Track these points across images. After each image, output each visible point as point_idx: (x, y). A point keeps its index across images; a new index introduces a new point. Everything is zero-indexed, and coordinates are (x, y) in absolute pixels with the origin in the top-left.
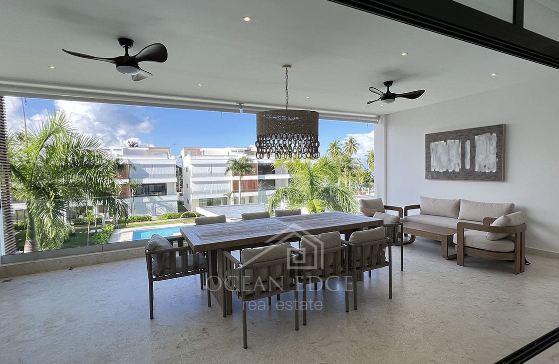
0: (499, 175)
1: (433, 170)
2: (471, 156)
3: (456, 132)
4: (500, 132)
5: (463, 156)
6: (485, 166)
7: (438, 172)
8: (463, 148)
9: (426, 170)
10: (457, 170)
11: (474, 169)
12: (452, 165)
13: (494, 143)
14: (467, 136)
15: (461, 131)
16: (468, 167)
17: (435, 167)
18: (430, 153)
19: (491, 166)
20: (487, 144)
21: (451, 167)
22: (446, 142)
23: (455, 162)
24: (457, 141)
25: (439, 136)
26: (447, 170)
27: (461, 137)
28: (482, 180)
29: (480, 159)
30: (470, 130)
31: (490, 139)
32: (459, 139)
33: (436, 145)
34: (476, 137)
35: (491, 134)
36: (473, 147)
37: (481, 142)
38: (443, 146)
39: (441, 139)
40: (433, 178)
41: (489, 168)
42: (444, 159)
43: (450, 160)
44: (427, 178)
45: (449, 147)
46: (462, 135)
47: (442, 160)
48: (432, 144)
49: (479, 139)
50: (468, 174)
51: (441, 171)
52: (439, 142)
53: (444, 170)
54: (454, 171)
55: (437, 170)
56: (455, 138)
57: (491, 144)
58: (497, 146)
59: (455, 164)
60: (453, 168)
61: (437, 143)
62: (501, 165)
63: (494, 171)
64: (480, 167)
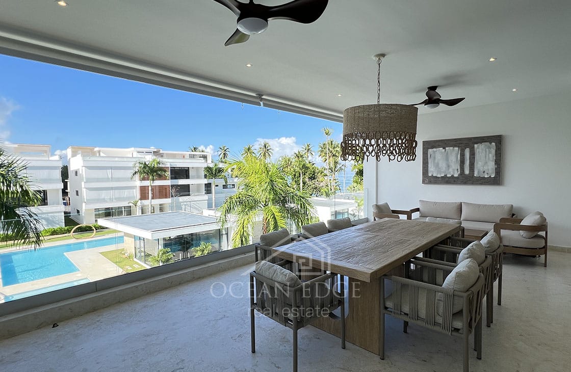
0: (497, 180)
1: (430, 175)
2: (470, 162)
3: (456, 140)
4: (498, 141)
5: (462, 162)
6: (484, 172)
7: (436, 177)
8: (463, 155)
9: (423, 175)
10: (456, 175)
11: (474, 174)
12: (451, 170)
13: (493, 151)
14: (466, 144)
15: (460, 139)
16: (467, 172)
17: (432, 171)
18: (428, 159)
19: (490, 172)
20: (486, 151)
21: (450, 173)
22: (445, 149)
23: (453, 167)
24: (456, 149)
25: (437, 144)
26: (446, 175)
27: (460, 145)
28: (481, 184)
29: (479, 165)
30: (469, 139)
31: (489, 148)
32: (459, 147)
33: (434, 152)
34: (476, 146)
35: (491, 143)
36: (473, 154)
37: (480, 151)
38: (442, 153)
39: (439, 146)
40: (430, 182)
41: (487, 174)
42: (443, 165)
43: (448, 166)
44: (423, 182)
45: (447, 154)
46: (461, 144)
47: (440, 166)
48: (430, 151)
49: (478, 148)
50: (467, 179)
51: (439, 176)
52: (438, 149)
53: (443, 175)
54: (452, 176)
55: (434, 175)
56: (454, 146)
57: (490, 152)
58: (496, 154)
59: (454, 170)
60: (452, 173)
61: (435, 149)
62: (499, 170)
63: (493, 176)
64: (478, 172)
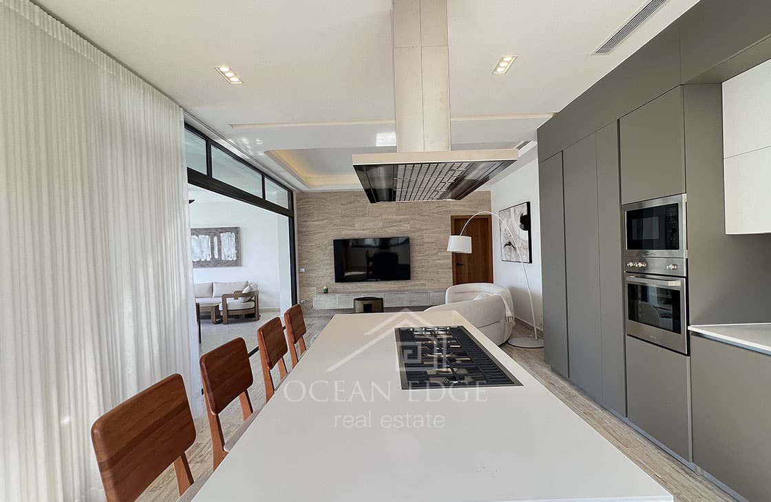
0: (237, 263)
2: (218, 248)
3: (206, 229)
4: (236, 230)
5: (213, 249)
6: (228, 256)
8: (212, 242)
10: (208, 260)
11: (221, 258)
12: (204, 255)
13: (234, 239)
14: (214, 233)
15: (210, 229)
16: (216, 257)
19: (233, 256)
20: (228, 240)
21: (203, 258)
22: (199, 236)
24: (207, 236)
26: (200, 260)
27: (210, 234)
28: (227, 266)
29: (224, 250)
30: (217, 229)
31: (231, 237)
34: (221, 234)
35: (231, 233)
36: (219, 241)
37: (225, 239)
38: (196, 240)
39: (193, 234)
41: (231, 257)
42: (197, 250)
43: (202, 252)
45: (200, 241)
46: (211, 232)
47: (195, 251)
49: (223, 236)
50: (216, 263)
51: (195, 260)
53: (198, 260)
54: (206, 260)
56: (205, 234)
57: (231, 240)
58: (235, 242)
59: (206, 254)
60: (205, 258)
62: (239, 255)
63: (235, 259)
64: (225, 256)
